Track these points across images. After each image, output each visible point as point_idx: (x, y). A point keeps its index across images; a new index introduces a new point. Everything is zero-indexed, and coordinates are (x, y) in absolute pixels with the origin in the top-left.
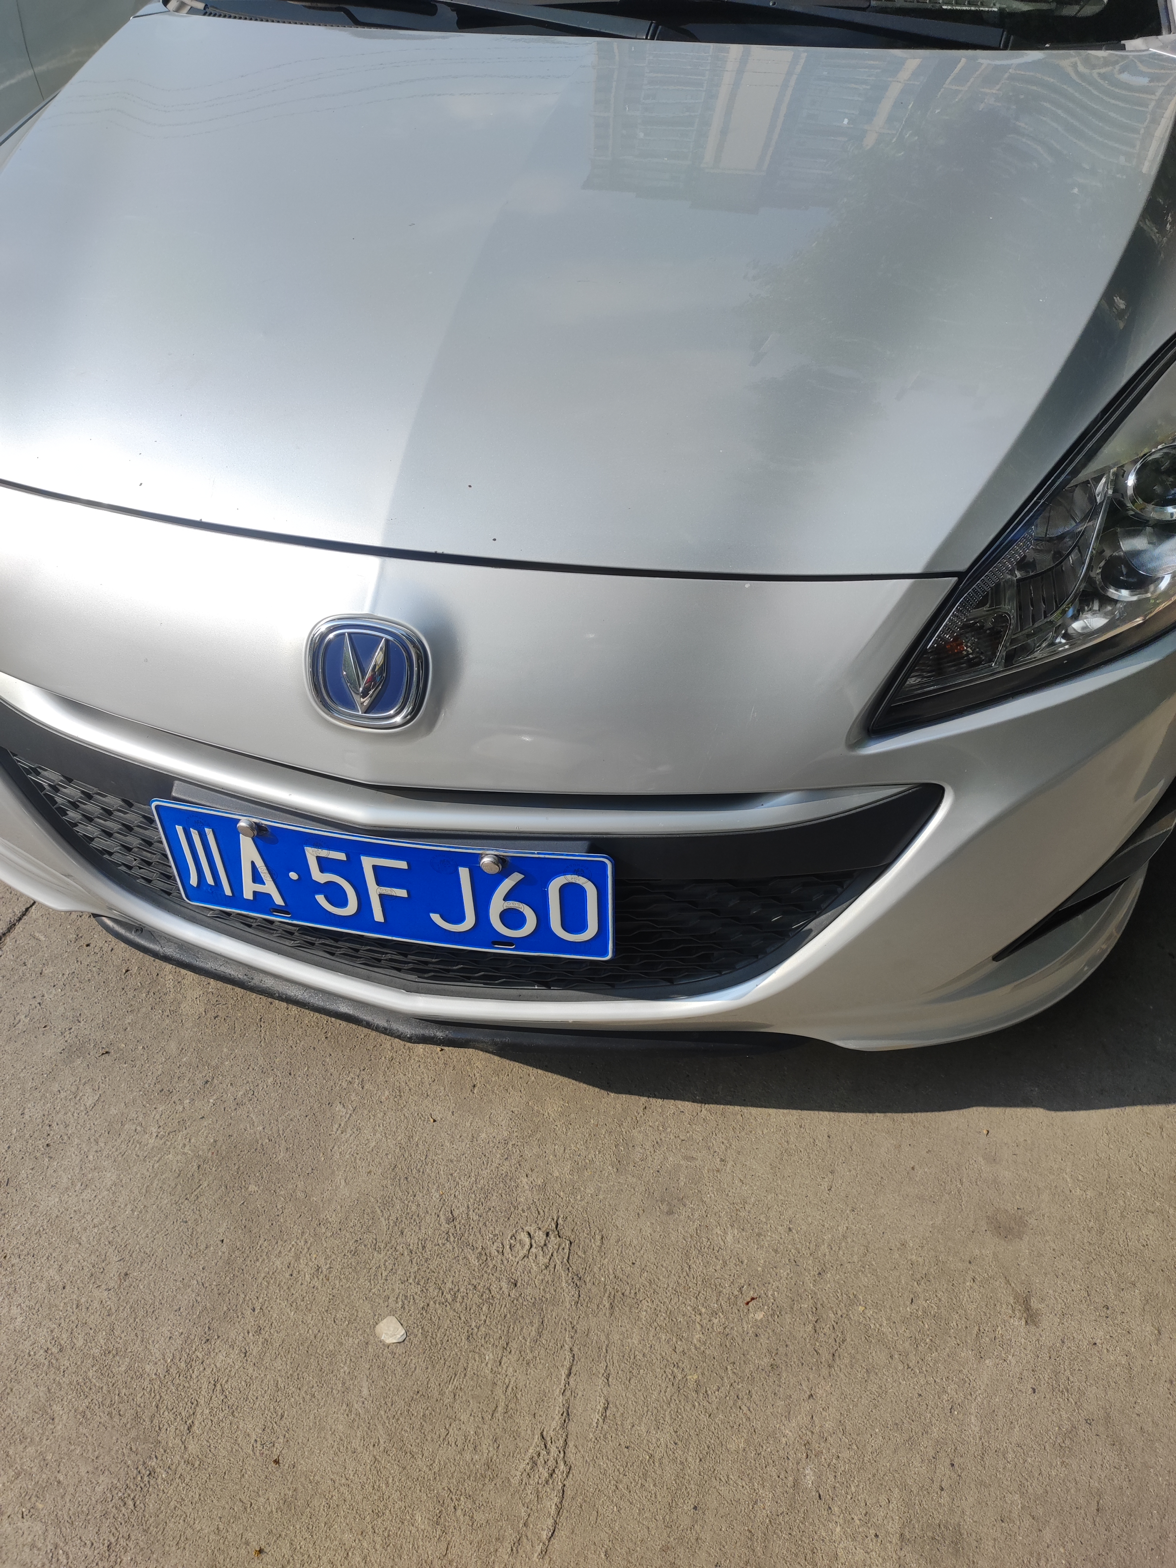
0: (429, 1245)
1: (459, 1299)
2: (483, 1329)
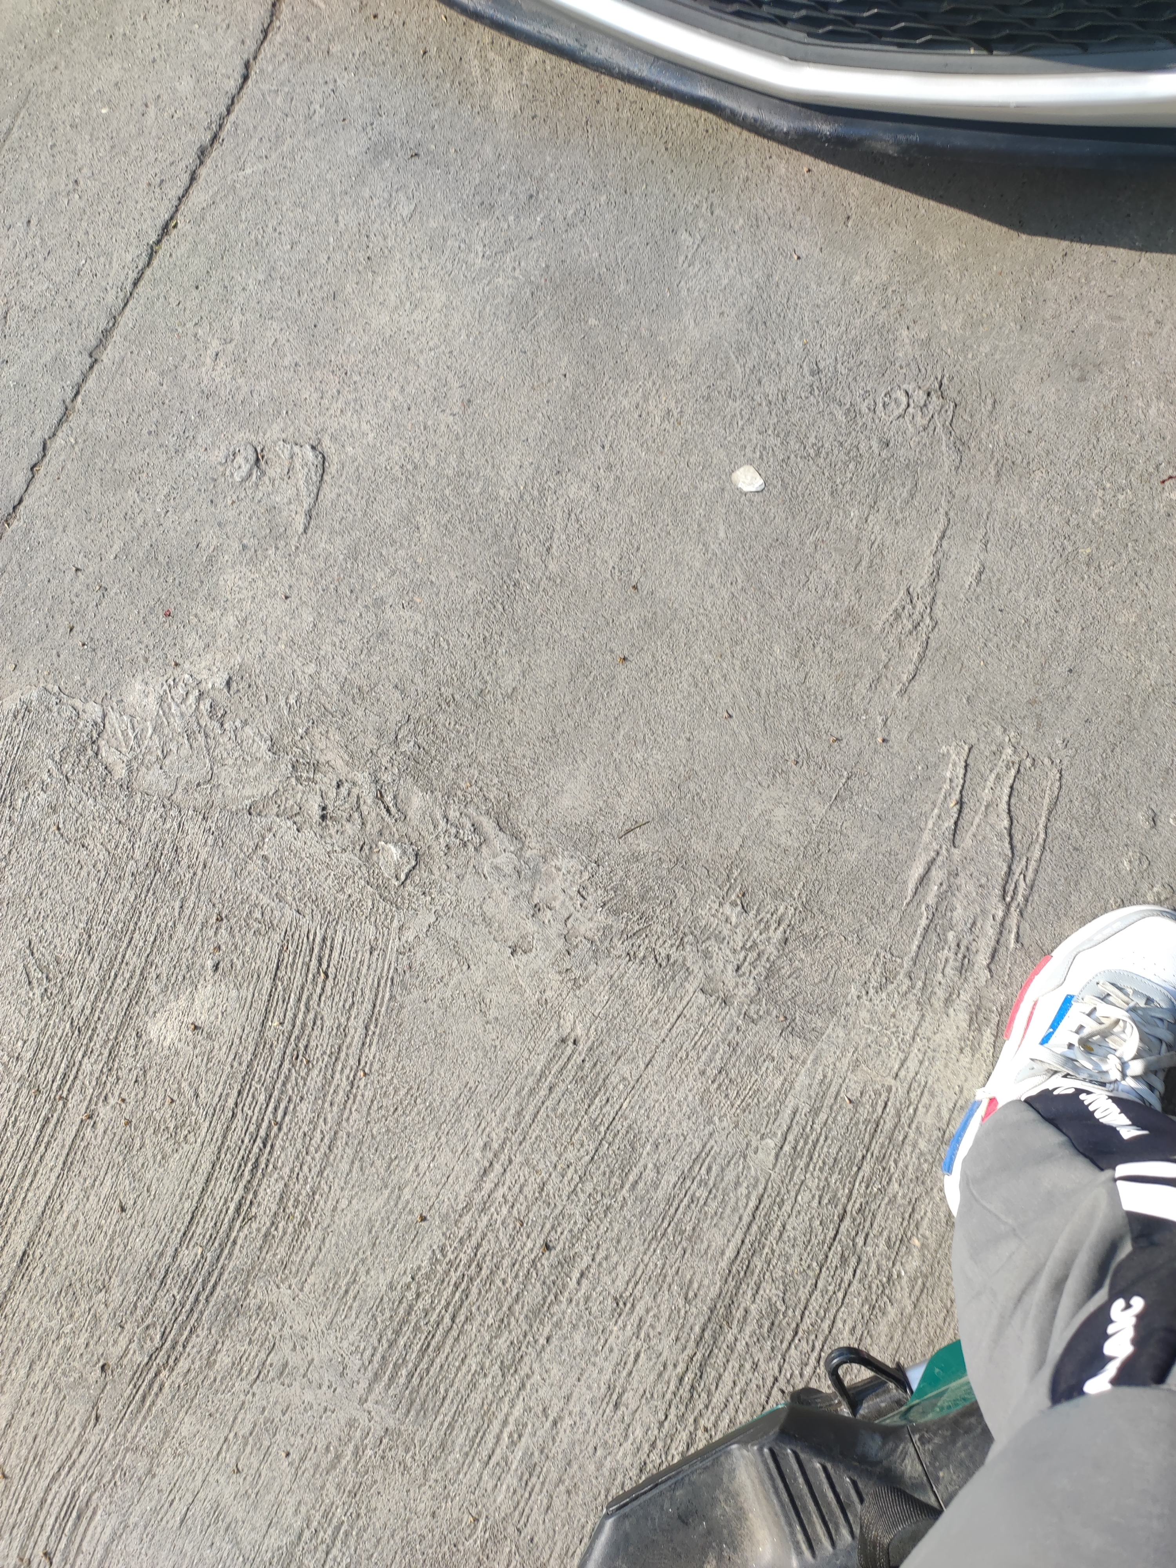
0: (790, 397)
1: (823, 454)
2: (848, 487)
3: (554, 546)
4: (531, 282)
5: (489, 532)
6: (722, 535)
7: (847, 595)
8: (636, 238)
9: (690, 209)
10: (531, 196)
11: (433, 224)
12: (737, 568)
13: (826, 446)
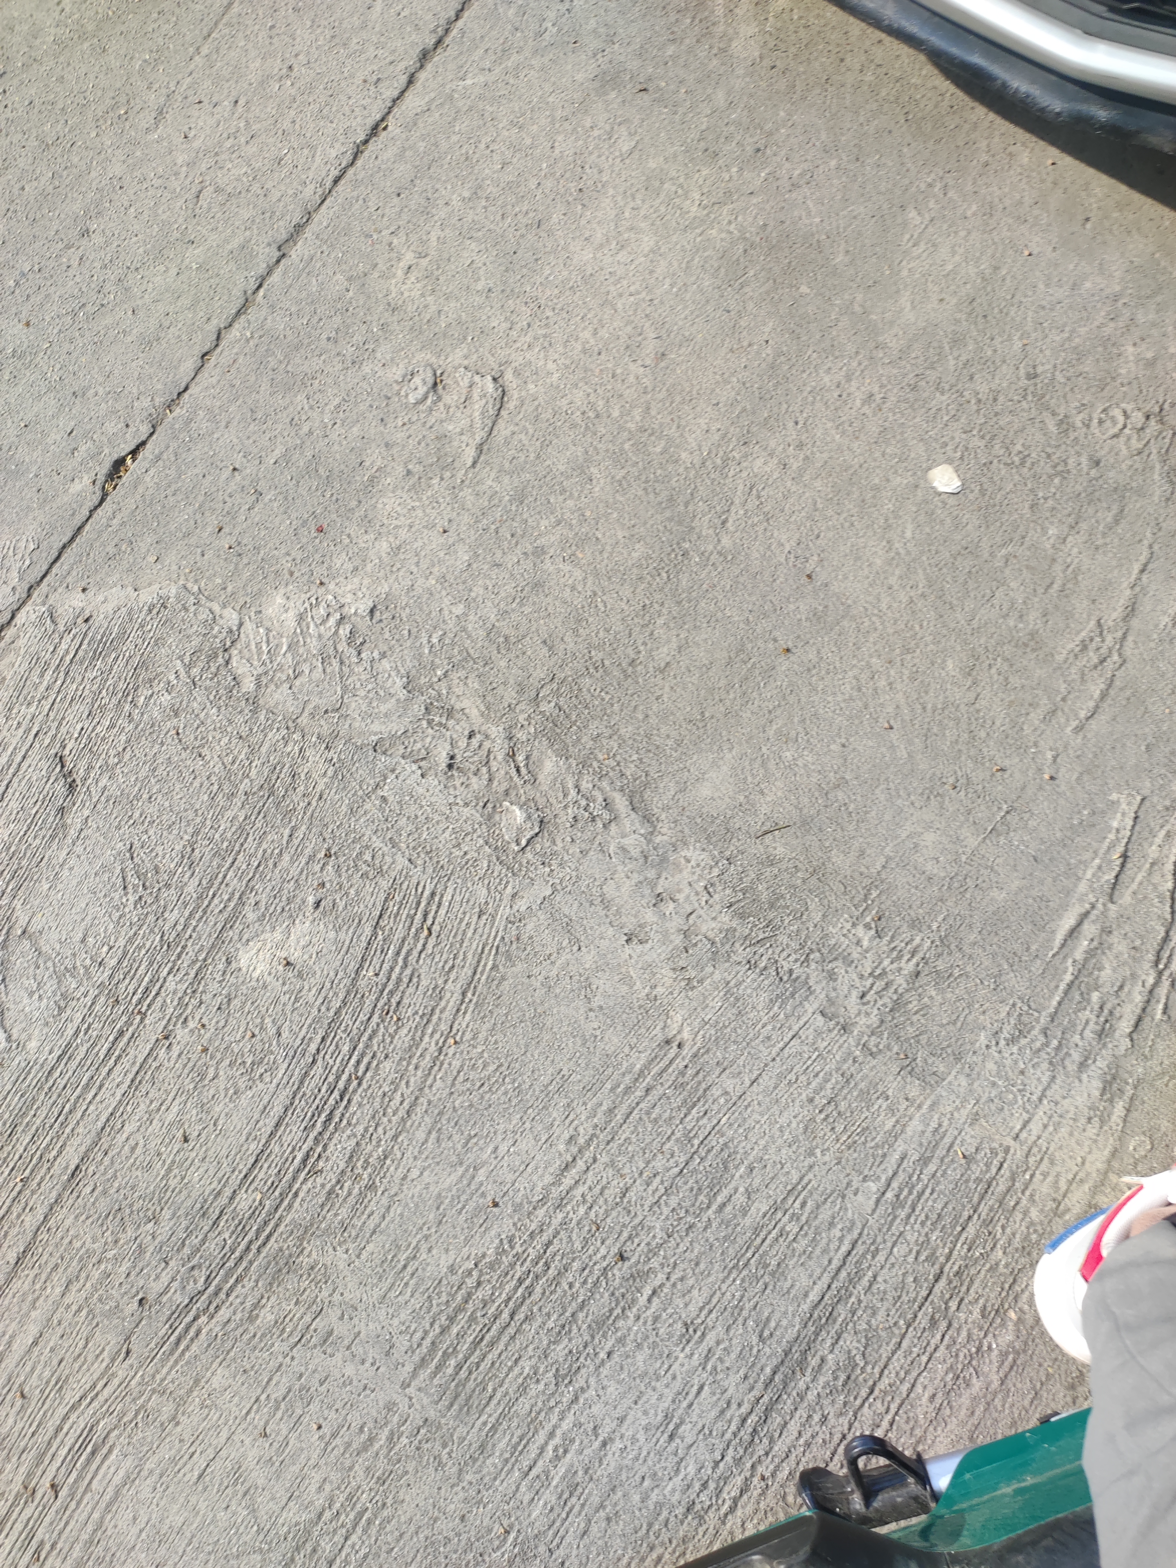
0: (1001, 399)
1: (1028, 464)
2: (1050, 502)
3: (731, 520)
4: (745, 239)
5: (664, 495)
6: (908, 534)
7: (1033, 616)
8: (862, 209)
9: (923, 186)
10: (758, 150)
11: (652, 164)
12: (920, 571)
13: (1034, 455)
